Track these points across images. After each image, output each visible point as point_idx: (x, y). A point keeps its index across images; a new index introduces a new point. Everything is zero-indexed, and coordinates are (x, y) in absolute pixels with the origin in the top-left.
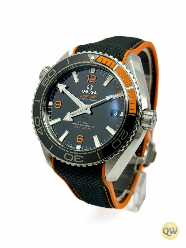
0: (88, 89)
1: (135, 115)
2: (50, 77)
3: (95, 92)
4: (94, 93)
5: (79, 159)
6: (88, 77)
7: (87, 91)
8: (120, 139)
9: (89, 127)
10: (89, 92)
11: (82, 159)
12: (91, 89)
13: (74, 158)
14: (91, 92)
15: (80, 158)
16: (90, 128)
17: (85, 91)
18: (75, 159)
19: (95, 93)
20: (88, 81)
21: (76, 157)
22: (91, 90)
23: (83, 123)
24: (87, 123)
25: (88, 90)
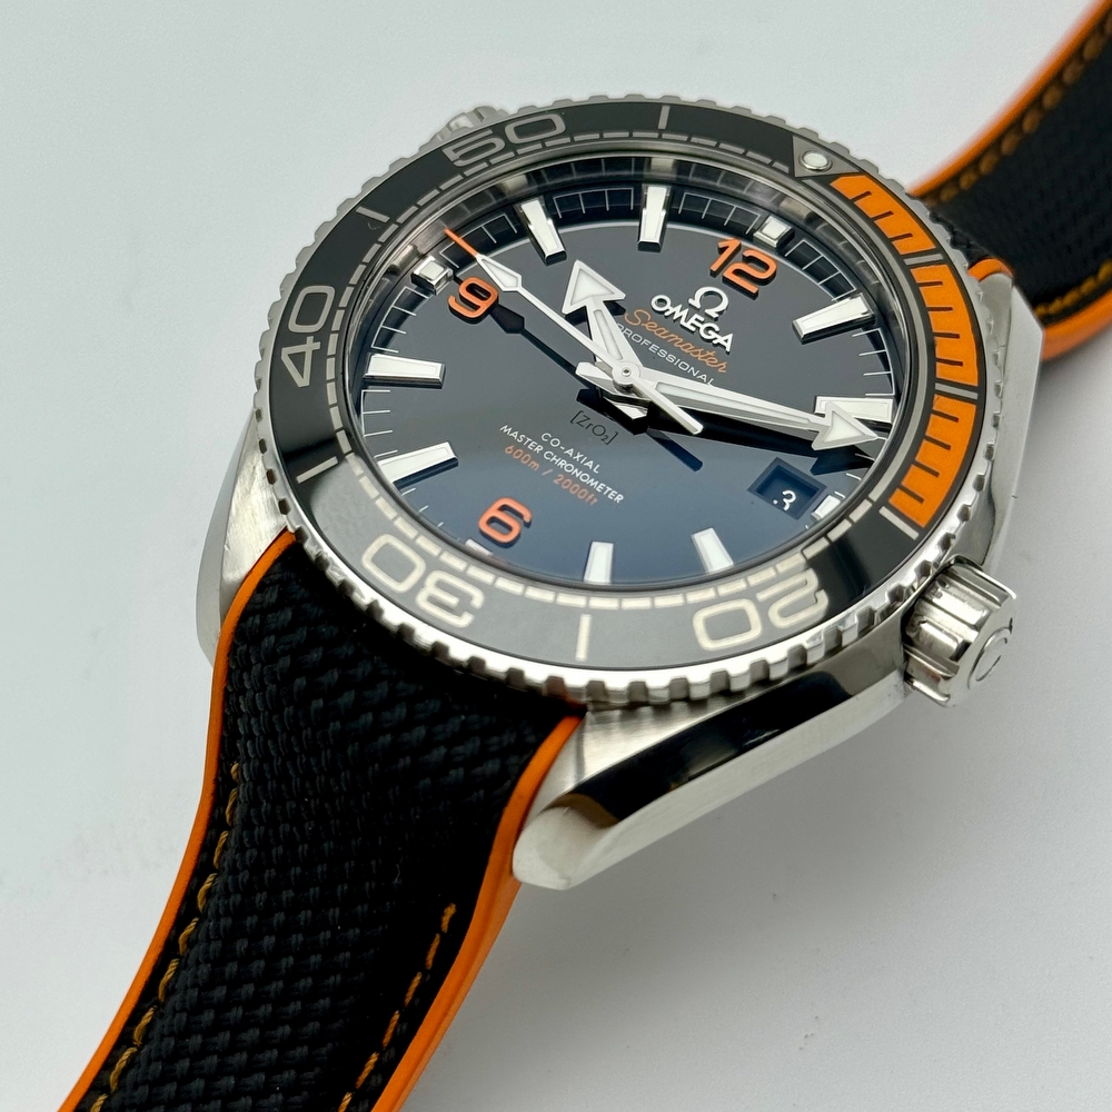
0: (696, 303)
1: (913, 534)
2: (513, 138)
3: (730, 337)
4: (720, 340)
5: (452, 601)
6: (722, 250)
7: (679, 312)
8: (763, 608)
9: (592, 489)
10: (692, 320)
11: (471, 610)
12: (712, 312)
13: (420, 585)
14: (703, 327)
15: (465, 599)
16: (601, 496)
17: (668, 306)
18: (430, 588)
19: (727, 341)
20: (715, 268)
21: (440, 585)
22: (709, 318)
23: (570, 452)
24: (590, 464)
25: (693, 309)
